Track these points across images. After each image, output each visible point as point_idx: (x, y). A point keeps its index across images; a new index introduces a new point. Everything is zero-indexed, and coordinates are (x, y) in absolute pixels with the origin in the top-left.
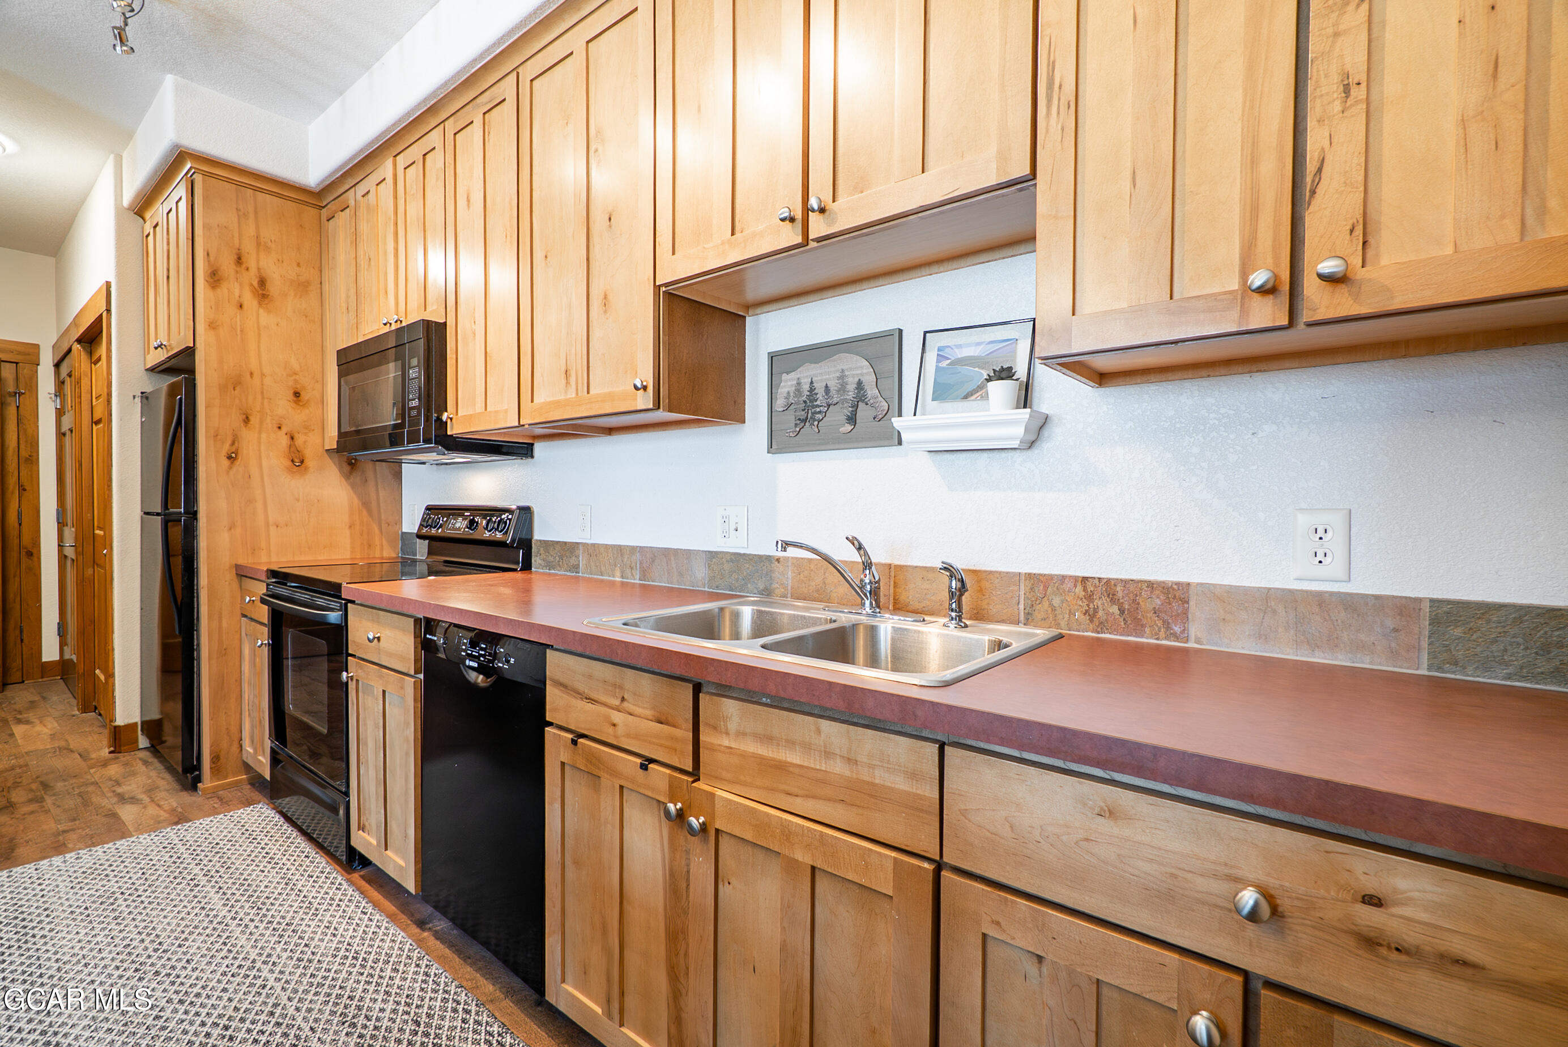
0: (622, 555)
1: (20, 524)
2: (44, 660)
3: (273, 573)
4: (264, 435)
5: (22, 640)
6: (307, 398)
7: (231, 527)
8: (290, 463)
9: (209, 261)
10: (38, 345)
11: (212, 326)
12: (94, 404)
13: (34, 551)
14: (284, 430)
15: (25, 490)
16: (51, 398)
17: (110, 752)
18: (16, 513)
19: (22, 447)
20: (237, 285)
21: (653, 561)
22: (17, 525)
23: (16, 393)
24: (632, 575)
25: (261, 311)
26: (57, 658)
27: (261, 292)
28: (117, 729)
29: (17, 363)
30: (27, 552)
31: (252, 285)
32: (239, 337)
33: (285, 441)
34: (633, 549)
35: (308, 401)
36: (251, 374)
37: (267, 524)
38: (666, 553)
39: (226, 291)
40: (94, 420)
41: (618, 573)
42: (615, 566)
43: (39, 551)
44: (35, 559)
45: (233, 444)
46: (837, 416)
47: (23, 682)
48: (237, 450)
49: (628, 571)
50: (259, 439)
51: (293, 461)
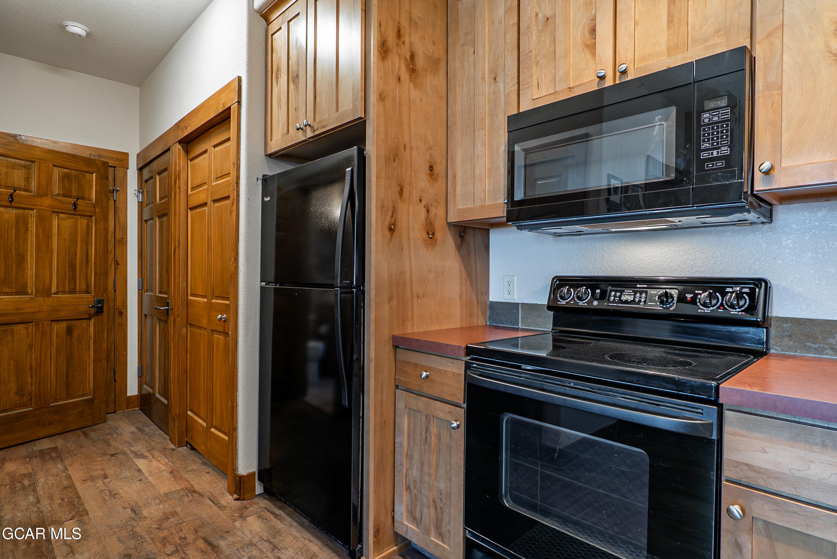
1: (115, 291)
2: (129, 395)
3: (469, 351)
4: (411, 208)
5: (115, 380)
6: (437, 172)
7: (390, 299)
8: (426, 235)
9: (381, 32)
10: (128, 154)
11: (382, 98)
12: (189, 193)
13: (124, 312)
14: (424, 202)
15: (118, 264)
16: (135, 194)
17: (236, 499)
18: (113, 282)
19: (117, 231)
20: (397, 57)
22: (113, 291)
23: (114, 190)
25: (411, 83)
26: (136, 393)
27: (411, 66)
28: (242, 478)
29: (115, 167)
30: (119, 313)
31: (406, 59)
32: (398, 108)
33: (423, 214)
35: (438, 174)
36: (405, 146)
37: (412, 296)
39: (390, 62)
40: (189, 207)
43: (127, 311)
44: (124, 317)
45: (392, 216)
47: (115, 412)
48: (395, 222)
50: (408, 210)
51: (428, 233)
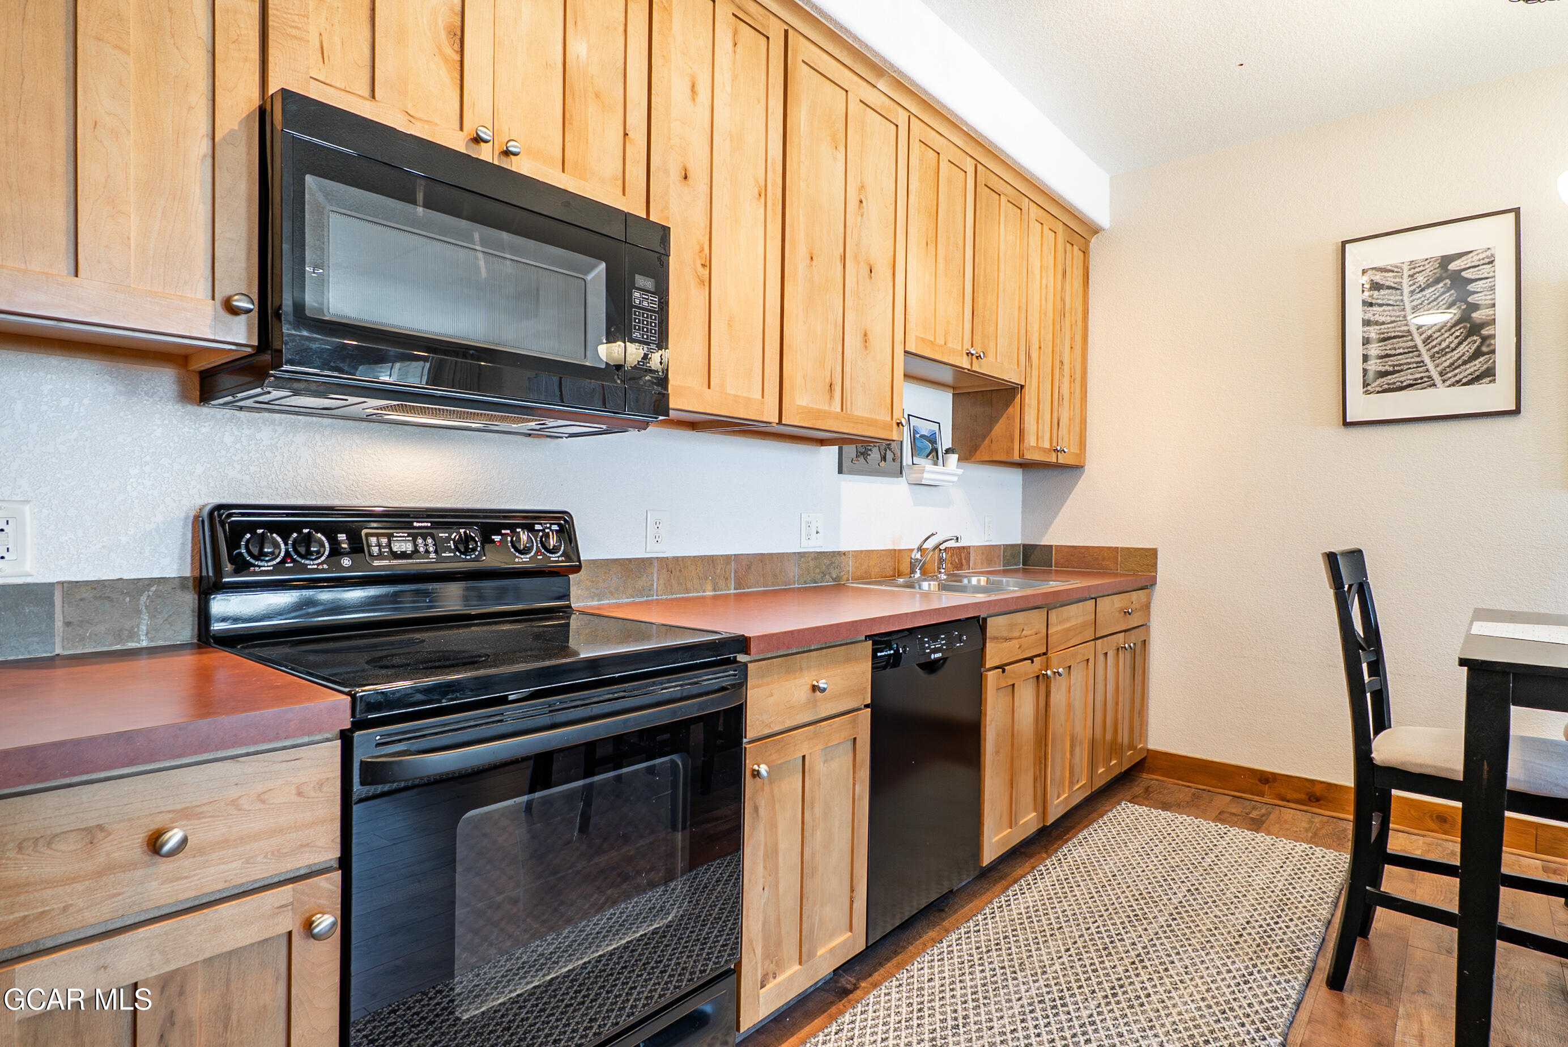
0: (714, 567)
21: (749, 568)
24: (727, 585)
34: (727, 558)
38: (762, 558)
41: (709, 587)
42: (707, 579)
46: (875, 455)
49: (722, 583)
